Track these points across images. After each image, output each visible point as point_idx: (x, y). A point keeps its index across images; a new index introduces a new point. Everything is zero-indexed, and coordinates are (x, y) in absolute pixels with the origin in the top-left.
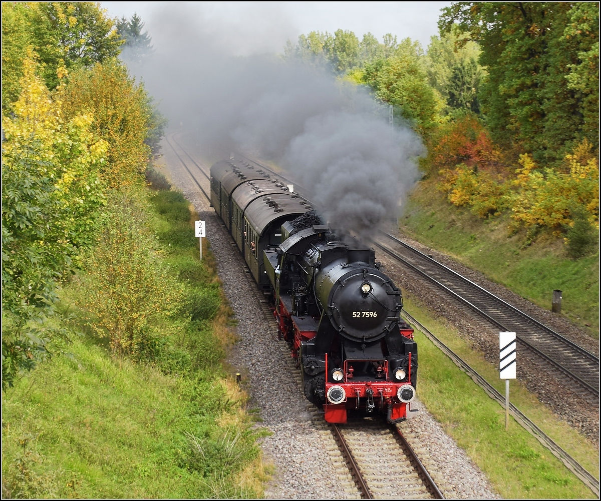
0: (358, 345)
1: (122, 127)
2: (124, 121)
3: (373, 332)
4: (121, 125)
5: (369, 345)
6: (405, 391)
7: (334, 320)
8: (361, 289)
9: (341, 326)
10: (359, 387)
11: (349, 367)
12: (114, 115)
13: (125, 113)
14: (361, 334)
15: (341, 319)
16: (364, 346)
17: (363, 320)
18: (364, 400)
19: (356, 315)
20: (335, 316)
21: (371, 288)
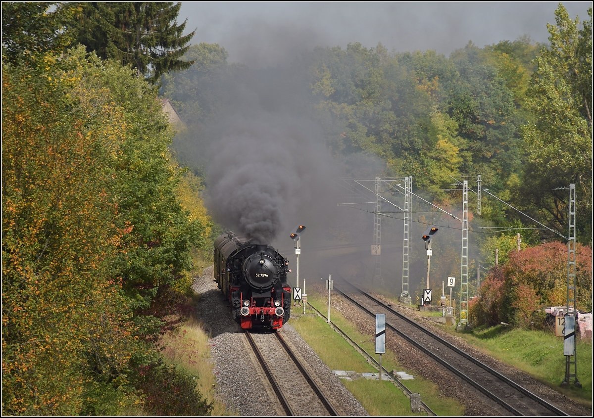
0: (258, 291)
1: (45, 246)
2: (51, 230)
3: (266, 285)
4: (41, 242)
5: (265, 291)
6: (279, 310)
7: (247, 278)
8: (260, 262)
9: (250, 281)
10: (258, 310)
11: (253, 301)
12: (24, 214)
13: (54, 207)
14: (260, 285)
15: (250, 277)
16: (262, 291)
17: (261, 278)
18: (259, 316)
19: (257, 275)
20: (247, 276)
21: (265, 262)
